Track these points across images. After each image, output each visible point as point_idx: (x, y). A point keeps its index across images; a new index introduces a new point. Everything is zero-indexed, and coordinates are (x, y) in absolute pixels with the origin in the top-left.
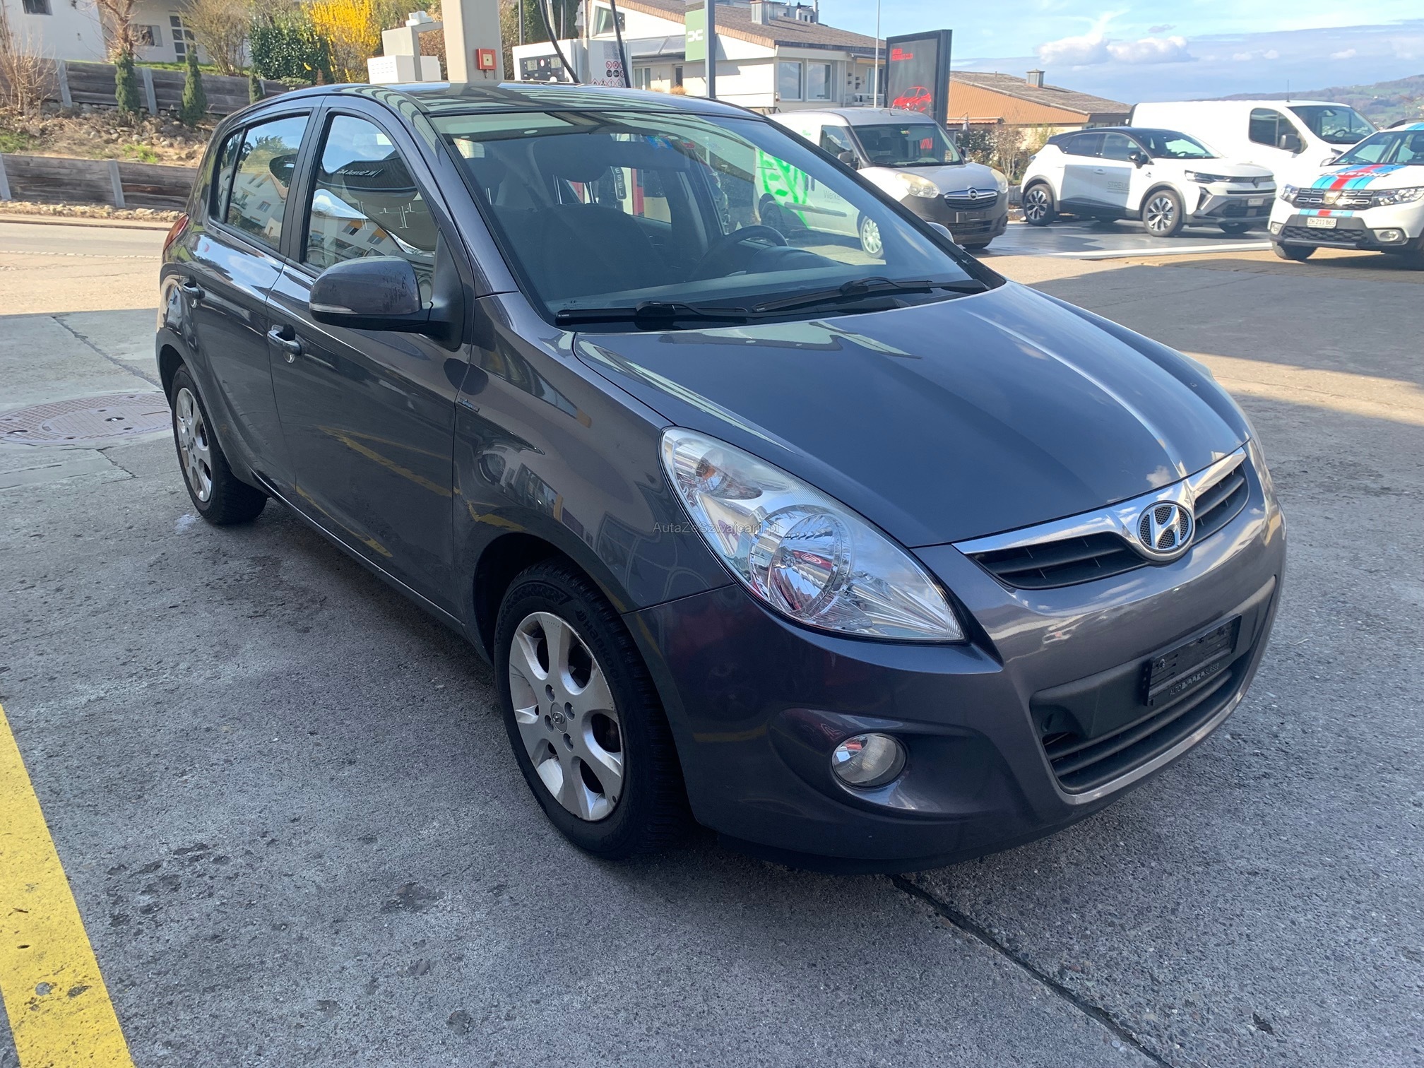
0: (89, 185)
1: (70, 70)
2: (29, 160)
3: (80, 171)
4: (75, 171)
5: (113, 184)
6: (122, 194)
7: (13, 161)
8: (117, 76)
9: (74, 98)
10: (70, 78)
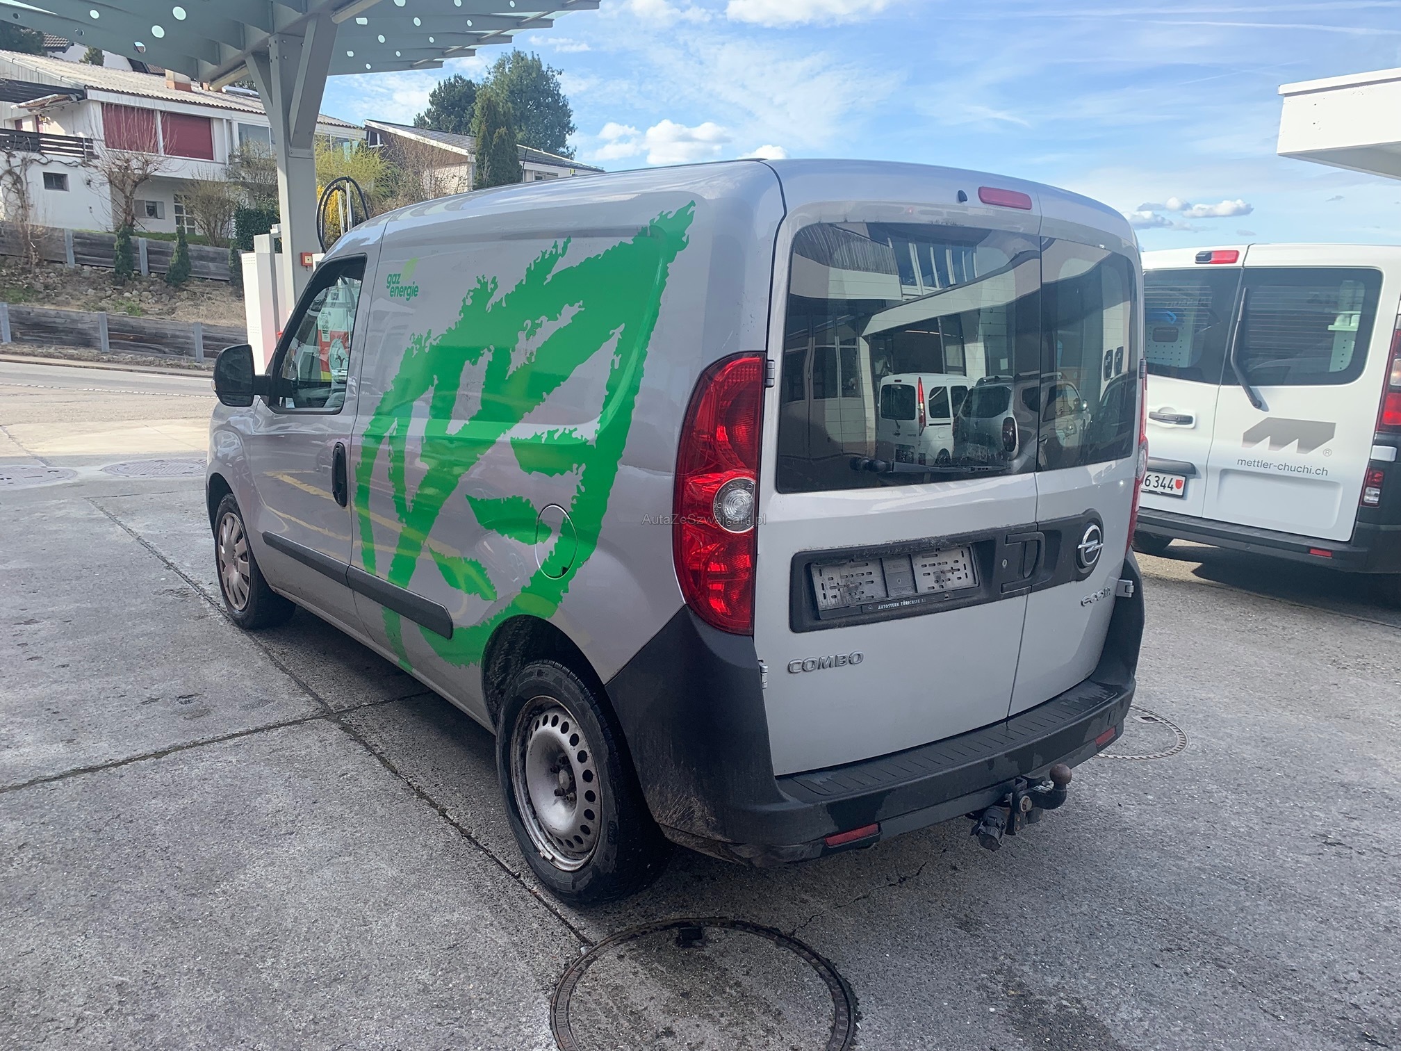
0: (81, 333)
1: (76, 238)
2: (30, 310)
3: (74, 321)
4: (68, 320)
5: (101, 332)
6: (108, 341)
7: (17, 311)
8: (116, 244)
9: (77, 260)
10: (76, 244)
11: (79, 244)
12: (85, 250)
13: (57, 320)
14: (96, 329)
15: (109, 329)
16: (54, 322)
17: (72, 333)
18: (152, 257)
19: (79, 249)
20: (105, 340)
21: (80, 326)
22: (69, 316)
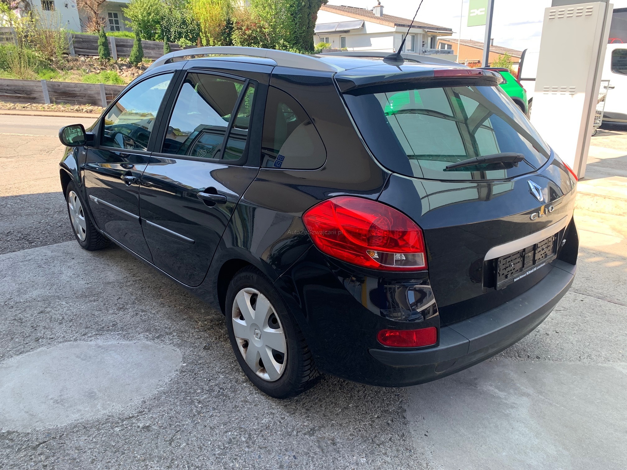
0: (89, 96)
1: (74, 38)
2: (60, 84)
3: (86, 89)
4: (82, 89)
5: (102, 96)
6: (106, 101)
7: (52, 85)
8: (99, 41)
9: (76, 52)
10: (74, 42)
11: (77, 42)
12: (79, 46)
13: (76, 89)
14: (98, 94)
15: (106, 94)
16: (74, 91)
17: (85, 97)
18: (119, 48)
19: (76, 45)
20: (104, 100)
21: (89, 92)
22: (82, 86)
